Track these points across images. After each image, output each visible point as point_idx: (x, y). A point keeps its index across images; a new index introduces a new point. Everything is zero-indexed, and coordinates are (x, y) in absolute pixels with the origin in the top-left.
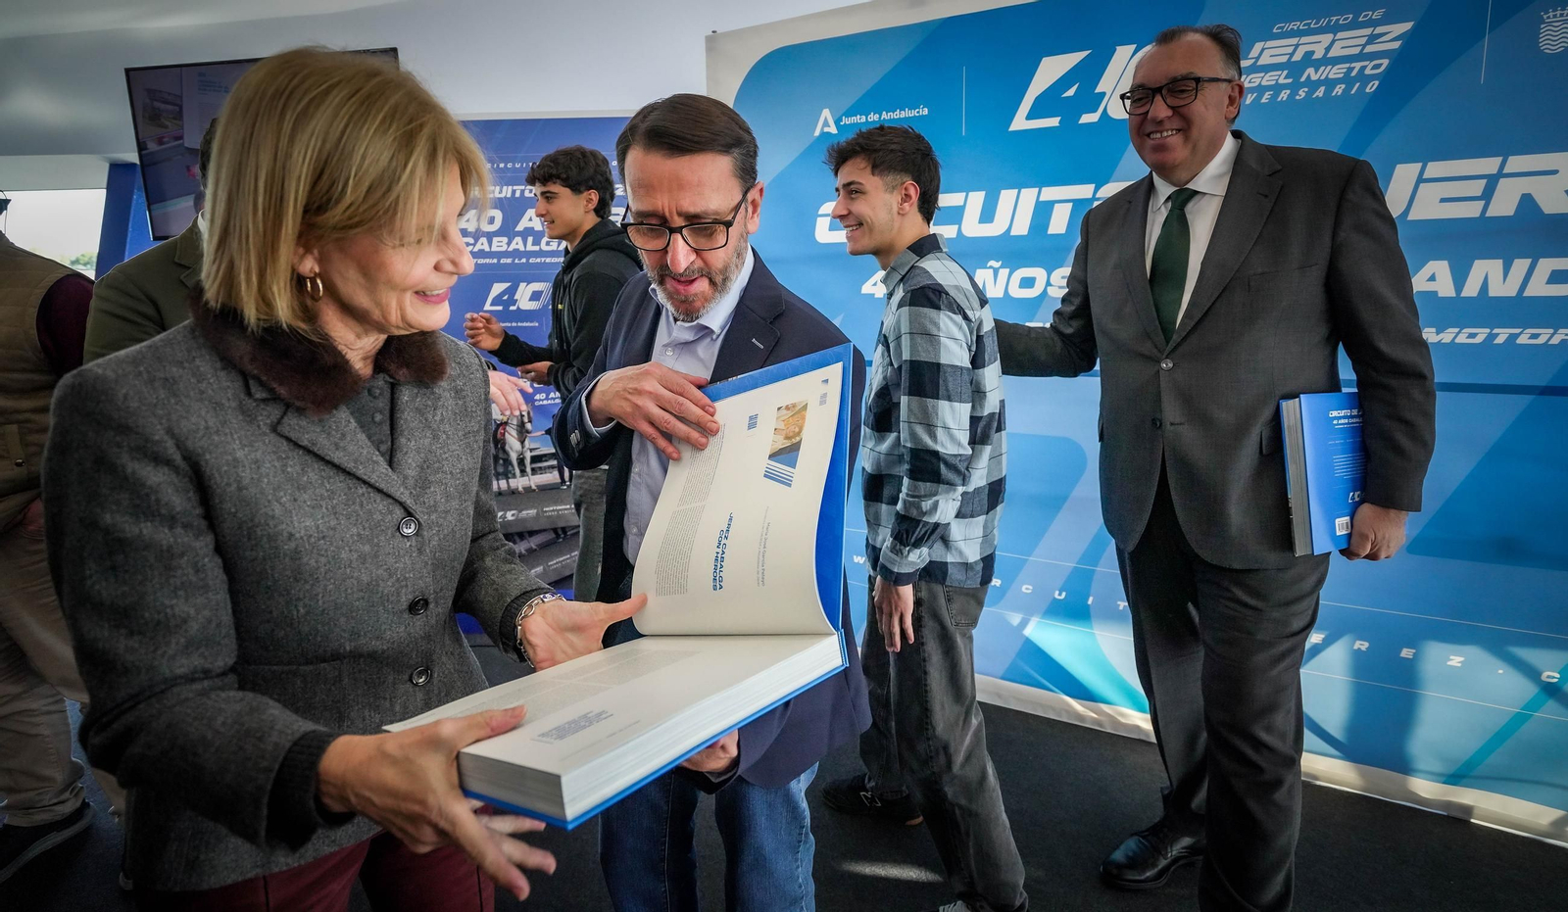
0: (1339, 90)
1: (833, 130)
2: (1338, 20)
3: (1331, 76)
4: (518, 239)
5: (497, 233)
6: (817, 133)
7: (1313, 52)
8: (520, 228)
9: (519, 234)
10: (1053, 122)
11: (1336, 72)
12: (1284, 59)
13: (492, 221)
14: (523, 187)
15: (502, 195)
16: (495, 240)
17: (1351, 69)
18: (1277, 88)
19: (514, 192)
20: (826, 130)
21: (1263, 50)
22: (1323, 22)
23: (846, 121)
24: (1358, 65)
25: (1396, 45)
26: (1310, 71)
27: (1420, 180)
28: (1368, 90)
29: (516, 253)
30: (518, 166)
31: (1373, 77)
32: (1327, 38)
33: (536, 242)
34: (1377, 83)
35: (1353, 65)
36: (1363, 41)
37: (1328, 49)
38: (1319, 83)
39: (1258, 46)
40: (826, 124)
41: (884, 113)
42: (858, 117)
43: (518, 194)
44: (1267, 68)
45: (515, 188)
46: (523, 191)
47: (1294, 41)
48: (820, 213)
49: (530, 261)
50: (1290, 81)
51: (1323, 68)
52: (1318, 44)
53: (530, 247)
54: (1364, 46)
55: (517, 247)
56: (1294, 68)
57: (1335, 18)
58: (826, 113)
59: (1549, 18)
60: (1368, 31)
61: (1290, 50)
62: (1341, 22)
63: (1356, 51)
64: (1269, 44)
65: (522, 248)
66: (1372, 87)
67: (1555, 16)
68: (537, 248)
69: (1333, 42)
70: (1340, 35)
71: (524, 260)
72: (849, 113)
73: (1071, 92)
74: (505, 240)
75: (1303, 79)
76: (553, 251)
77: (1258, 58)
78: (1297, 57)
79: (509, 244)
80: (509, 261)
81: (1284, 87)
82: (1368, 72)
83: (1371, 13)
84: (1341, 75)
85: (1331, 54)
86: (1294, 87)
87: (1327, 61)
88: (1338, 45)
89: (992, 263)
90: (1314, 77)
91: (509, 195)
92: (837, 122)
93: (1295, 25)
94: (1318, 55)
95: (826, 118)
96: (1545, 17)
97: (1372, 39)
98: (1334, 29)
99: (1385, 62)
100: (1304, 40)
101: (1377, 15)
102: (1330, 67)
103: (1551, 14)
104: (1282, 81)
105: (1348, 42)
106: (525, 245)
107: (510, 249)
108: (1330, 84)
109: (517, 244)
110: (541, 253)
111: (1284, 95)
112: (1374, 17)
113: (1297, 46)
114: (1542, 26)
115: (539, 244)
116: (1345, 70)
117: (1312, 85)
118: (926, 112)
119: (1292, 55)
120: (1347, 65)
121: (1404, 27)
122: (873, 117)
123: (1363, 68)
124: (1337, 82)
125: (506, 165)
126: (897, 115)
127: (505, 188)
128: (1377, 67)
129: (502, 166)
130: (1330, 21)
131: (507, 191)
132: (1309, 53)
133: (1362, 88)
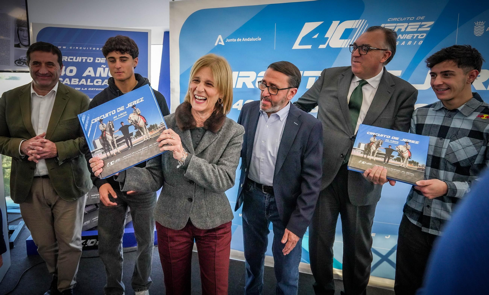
0: (410, 43)
1: (223, 43)
3: (407, 38)
4: (84, 80)
5: (74, 77)
6: (216, 44)
7: (401, 29)
8: (84, 75)
9: (84, 78)
10: (309, 47)
11: (409, 37)
13: (71, 71)
14: (86, 58)
15: (77, 61)
16: (73, 80)
17: (413, 36)
20: (220, 43)
22: (404, 19)
23: (228, 40)
24: (416, 35)
25: (429, 29)
26: (400, 35)
28: (419, 44)
29: (82, 86)
30: (84, 48)
31: (421, 39)
32: (406, 25)
33: (92, 81)
34: (422, 41)
35: (414, 35)
36: (418, 27)
37: (406, 28)
38: (403, 40)
40: (220, 41)
41: (244, 38)
42: (233, 39)
43: (84, 61)
45: (83, 58)
46: (86, 60)
47: (395, 25)
49: (89, 89)
51: (404, 35)
52: (403, 26)
53: (89, 83)
55: (83, 83)
57: (408, 18)
58: (220, 37)
59: (477, 24)
60: (419, 23)
61: (393, 27)
62: (410, 19)
63: (415, 30)
64: (386, 25)
65: (85, 84)
66: (421, 43)
67: (479, 24)
68: (92, 84)
69: (408, 26)
70: (410, 24)
71: (86, 89)
72: (229, 38)
73: (316, 36)
74: (77, 80)
76: (99, 85)
79: (79, 82)
80: (79, 89)
83: (420, 17)
84: (410, 38)
85: (407, 30)
87: (406, 33)
88: (409, 27)
90: (401, 38)
91: (80, 61)
92: (224, 41)
93: (395, 19)
94: (403, 30)
95: (220, 39)
96: (476, 24)
97: (421, 26)
98: (409, 22)
99: (425, 35)
100: (398, 24)
101: (422, 18)
102: (407, 35)
103: (478, 23)
105: (413, 27)
106: (87, 83)
107: (80, 84)
108: (407, 41)
109: (83, 82)
110: (94, 86)
112: (421, 19)
113: (396, 26)
114: (475, 27)
115: (93, 82)
116: (412, 36)
117: (401, 40)
118: (260, 39)
120: (412, 35)
121: (431, 23)
122: (239, 40)
123: (418, 36)
124: (409, 40)
125: (79, 48)
126: (249, 40)
127: (78, 58)
128: (422, 36)
129: (77, 48)
130: (407, 19)
131: (79, 59)
132: (400, 30)
133: (417, 43)
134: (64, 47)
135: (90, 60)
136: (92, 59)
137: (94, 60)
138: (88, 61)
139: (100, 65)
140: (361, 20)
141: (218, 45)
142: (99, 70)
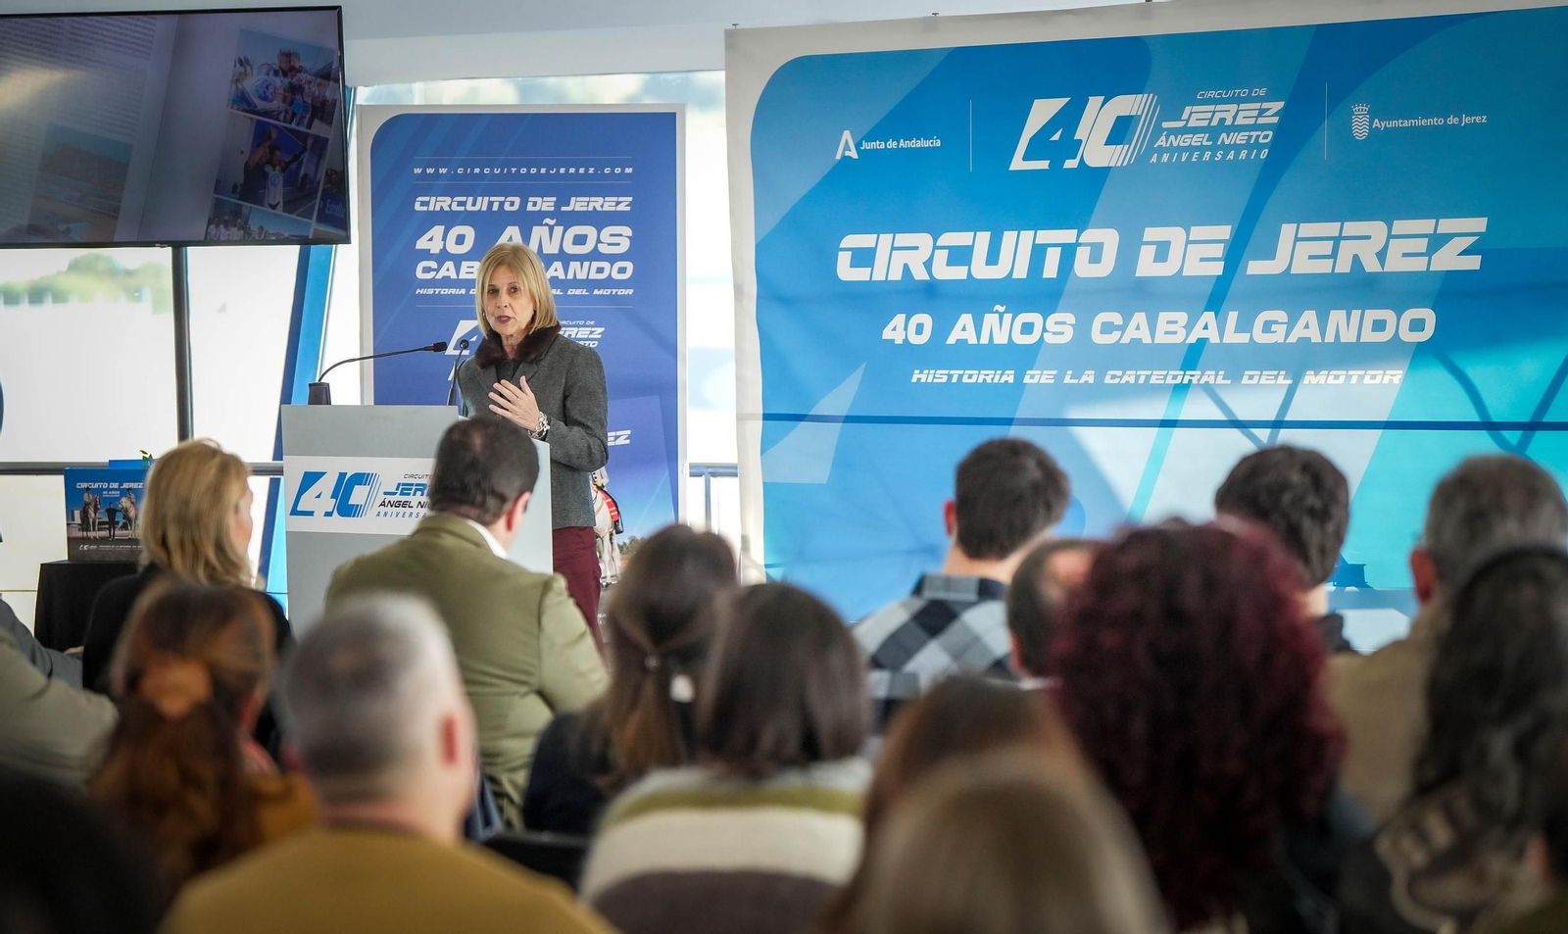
0: (1243, 154)
1: (854, 154)
2: (1239, 93)
3: (1238, 142)
6: (838, 157)
10: (1045, 164)
11: (1240, 138)
12: (1205, 123)
13: (460, 240)
14: (502, 199)
15: (477, 208)
16: (465, 264)
17: (1250, 137)
18: (1202, 149)
19: (491, 204)
20: (847, 153)
21: (1191, 113)
22: (1230, 93)
23: (866, 146)
24: (1254, 134)
25: (1275, 120)
26: (1224, 135)
27: (1297, 239)
28: (1262, 157)
30: (497, 171)
31: (1264, 146)
32: (1233, 108)
34: (1267, 151)
35: (1252, 133)
36: (1256, 113)
37: (1235, 117)
38: (1230, 147)
39: (1188, 109)
40: (847, 147)
41: (900, 140)
42: (878, 142)
43: (495, 207)
44: (1195, 130)
45: (492, 199)
46: (502, 204)
47: (1211, 108)
48: (841, 246)
50: (1210, 143)
51: (1232, 134)
52: (1227, 112)
54: (1257, 118)
56: (1214, 132)
57: (1237, 91)
58: (847, 135)
59: (1356, 111)
60: (1257, 105)
61: (1209, 115)
62: (1241, 95)
63: (1252, 121)
64: (1196, 108)
66: (1264, 154)
67: (1359, 110)
69: (1237, 112)
70: (1242, 106)
72: (869, 138)
73: (1056, 137)
75: (1219, 143)
77: (1188, 121)
78: (1215, 123)
81: (1208, 148)
82: (1261, 141)
83: (1257, 90)
84: (1244, 142)
85: (1236, 123)
86: (1214, 149)
87: (1236, 129)
88: (1240, 115)
89: (998, 307)
90: (1227, 142)
91: (484, 208)
92: (858, 146)
93: (1212, 94)
94: (1228, 122)
95: (847, 141)
96: (1354, 110)
97: (1261, 113)
98: (1238, 101)
99: (1271, 133)
100: (1219, 107)
101: (1262, 93)
102: (1236, 134)
103: (1357, 109)
104: (1205, 143)
105: (1247, 114)
108: (1237, 148)
111: (1207, 155)
112: (1260, 94)
113: (1214, 112)
114: (1353, 117)
116: (1246, 138)
117: (1227, 148)
118: (939, 143)
119: (1211, 120)
120: (1248, 133)
121: (1279, 105)
122: (892, 144)
123: (1258, 136)
124: (1242, 147)
125: (482, 171)
126: (914, 144)
127: (480, 199)
128: (1266, 137)
129: (477, 170)
130: (1235, 93)
131: (482, 203)
132: (1223, 120)
133: (1258, 154)
134: (443, 171)
135: (512, 204)
136: (517, 200)
137: (524, 204)
138: (507, 207)
139: (538, 218)
140: (1146, 95)
141: (844, 158)
142: (539, 232)
